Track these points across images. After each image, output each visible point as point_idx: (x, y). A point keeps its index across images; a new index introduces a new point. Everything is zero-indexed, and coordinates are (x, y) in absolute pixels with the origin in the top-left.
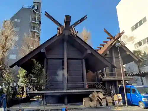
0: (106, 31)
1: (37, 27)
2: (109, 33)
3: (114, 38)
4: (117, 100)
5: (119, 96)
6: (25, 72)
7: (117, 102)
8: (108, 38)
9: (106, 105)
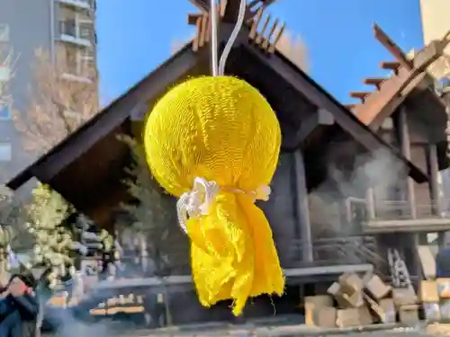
0: (380, 34)
1: (83, 26)
2: (390, 44)
3: (410, 64)
4: (434, 302)
5: (443, 287)
6: (59, 211)
7: (436, 307)
8: (387, 66)
9: (394, 319)
